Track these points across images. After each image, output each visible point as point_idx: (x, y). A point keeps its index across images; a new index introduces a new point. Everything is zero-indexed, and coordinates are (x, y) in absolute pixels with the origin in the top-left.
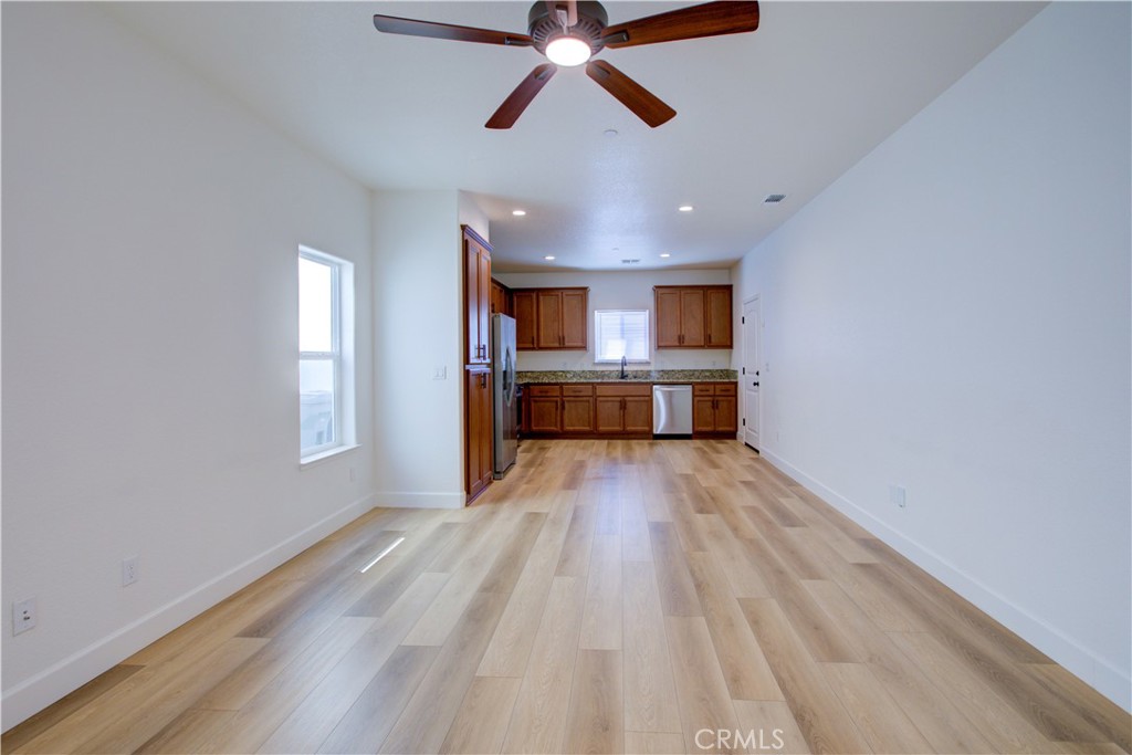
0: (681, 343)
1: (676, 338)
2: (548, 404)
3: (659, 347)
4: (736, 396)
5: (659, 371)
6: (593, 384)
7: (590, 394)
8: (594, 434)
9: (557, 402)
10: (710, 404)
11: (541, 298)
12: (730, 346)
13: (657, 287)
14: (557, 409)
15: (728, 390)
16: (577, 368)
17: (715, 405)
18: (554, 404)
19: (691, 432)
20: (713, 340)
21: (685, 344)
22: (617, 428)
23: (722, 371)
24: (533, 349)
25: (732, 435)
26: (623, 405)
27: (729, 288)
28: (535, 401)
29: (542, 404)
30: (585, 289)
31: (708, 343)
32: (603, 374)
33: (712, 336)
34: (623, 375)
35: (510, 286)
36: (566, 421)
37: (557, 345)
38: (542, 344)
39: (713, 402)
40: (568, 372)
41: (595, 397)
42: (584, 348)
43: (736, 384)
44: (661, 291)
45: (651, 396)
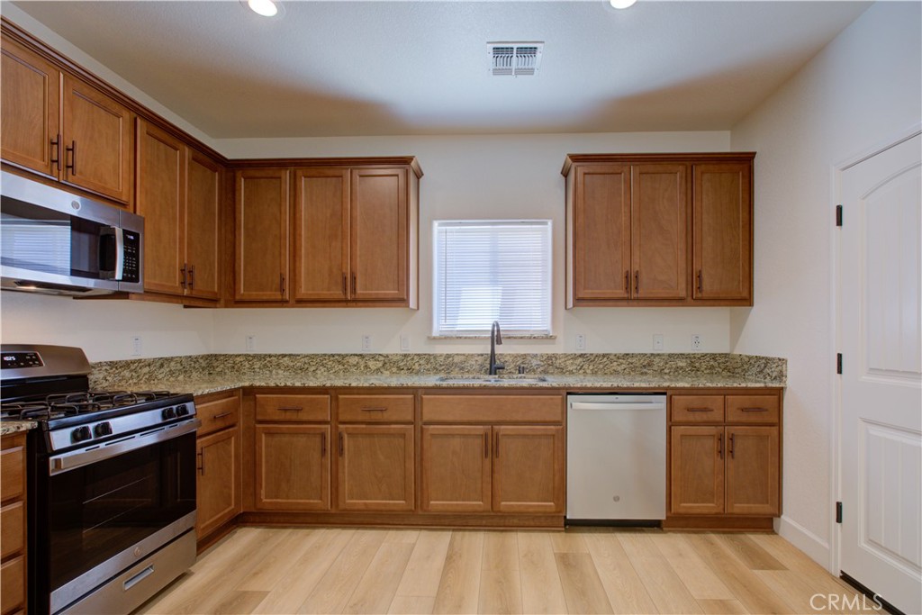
0: (632, 293)
1: (620, 280)
2: (302, 440)
3: (579, 301)
4: (778, 424)
5: (575, 357)
6: (414, 391)
7: (410, 417)
8: (417, 517)
9: (323, 436)
10: (711, 444)
11: (303, 182)
12: (747, 300)
13: (576, 158)
14: (324, 451)
15: (759, 410)
16: (393, 348)
17: (725, 448)
18: (318, 439)
19: (661, 515)
20: (706, 285)
21: (642, 293)
22: (476, 504)
23: (714, 357)
24: (282, 303)
25: (766, 524)
26: (491, 446)
27: (743, 163)
28: (269, 434)
29: (286, 439)
30: (404, 161)
31: (695, 294)
32: (448, 365)
33: (705, 276)
34: (494, 367)
35: (229, 156)
36: (346, 486)
37: (337, 293)
38: (303, 291)
39: (721, 439)
40: (373, 357)
41: (418, 423)
42: (402, 301)
43: (779, 393)
44: (582, 168)
45: (562, 423)
